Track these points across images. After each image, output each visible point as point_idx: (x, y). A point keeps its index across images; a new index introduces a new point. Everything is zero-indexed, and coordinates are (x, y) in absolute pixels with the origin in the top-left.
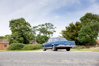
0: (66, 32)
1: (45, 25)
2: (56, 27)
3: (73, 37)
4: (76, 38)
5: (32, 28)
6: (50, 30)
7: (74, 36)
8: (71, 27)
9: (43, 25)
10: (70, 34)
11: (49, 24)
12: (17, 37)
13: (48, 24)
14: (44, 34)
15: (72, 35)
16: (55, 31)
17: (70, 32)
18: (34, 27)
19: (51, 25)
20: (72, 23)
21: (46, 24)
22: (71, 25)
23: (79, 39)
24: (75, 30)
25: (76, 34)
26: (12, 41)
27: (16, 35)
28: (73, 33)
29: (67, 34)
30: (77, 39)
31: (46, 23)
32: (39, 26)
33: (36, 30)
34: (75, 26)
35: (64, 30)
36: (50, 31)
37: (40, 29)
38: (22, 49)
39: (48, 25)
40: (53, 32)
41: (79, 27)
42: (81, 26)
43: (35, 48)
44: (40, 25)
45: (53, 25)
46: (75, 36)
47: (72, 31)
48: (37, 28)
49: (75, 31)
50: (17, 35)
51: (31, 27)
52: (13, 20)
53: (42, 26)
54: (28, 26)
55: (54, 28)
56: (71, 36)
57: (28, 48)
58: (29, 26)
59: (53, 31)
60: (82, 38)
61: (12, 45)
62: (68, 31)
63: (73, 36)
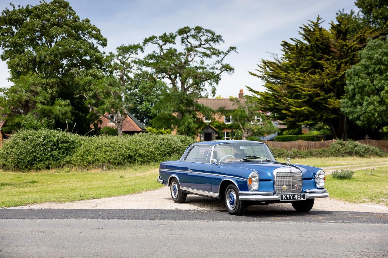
0: (286, 69)
1: (178, 39)
2: (233, 48)
3: (318, 95)
4: (334, 102)
5: (112, 56)
6: (202, 63)
7: (322, 93)
8: (311, 47)
9: (167, 39)
10: (303, 82)
11: (198, 29)
12: (40, 98)
13: (193, 32)
14: (174, 84)
15: (315, 87)
16: (227, 68)
17: (302, 71)
18: (124, 50)
19: (210, 35)
20: (316, 25)
21: (181, 32)
22: (308, 33)
23: (347, 110)
24: (328, 60)
25: (333, 83)
26: (17, 120)
27: (33, 88)
28: (317, 77)
29: (291, 81)
30: (337, 106)
31: (182, 27)
32: (146, 41)
33: (135, 62)
34: (332, 40)
35: (272, 60)
36: (201, 66)
37: (151, 57)
38: (68, 158)
39: (195, 37)
40: (217, 72)
41: (352, 42)
42: (362, 41)
43: (130, 157)
44: (151, 39)
45: (216, 39)
46: (327, 91)
47: (316, 67)
48: (139, 51)
49: (329, 67)
50: (39, 89)
51: (104, 45)
52: (11, 9)
53: (161, 43)
54: (90, 41)
55: (225, 51)
56: (307, 90)
57: (100, 155)
58: (95, 42)
59: (219, 66)
60: (361, 104)
61: (21, 142)
62: (292, 66)
63: (317, 90)
